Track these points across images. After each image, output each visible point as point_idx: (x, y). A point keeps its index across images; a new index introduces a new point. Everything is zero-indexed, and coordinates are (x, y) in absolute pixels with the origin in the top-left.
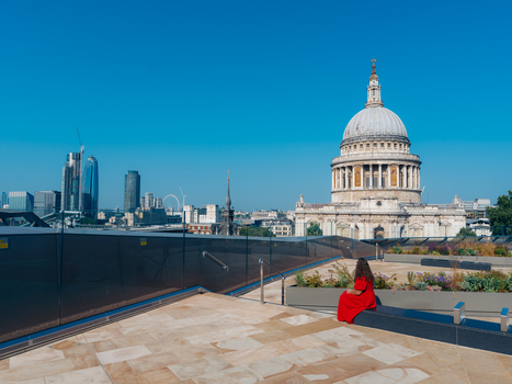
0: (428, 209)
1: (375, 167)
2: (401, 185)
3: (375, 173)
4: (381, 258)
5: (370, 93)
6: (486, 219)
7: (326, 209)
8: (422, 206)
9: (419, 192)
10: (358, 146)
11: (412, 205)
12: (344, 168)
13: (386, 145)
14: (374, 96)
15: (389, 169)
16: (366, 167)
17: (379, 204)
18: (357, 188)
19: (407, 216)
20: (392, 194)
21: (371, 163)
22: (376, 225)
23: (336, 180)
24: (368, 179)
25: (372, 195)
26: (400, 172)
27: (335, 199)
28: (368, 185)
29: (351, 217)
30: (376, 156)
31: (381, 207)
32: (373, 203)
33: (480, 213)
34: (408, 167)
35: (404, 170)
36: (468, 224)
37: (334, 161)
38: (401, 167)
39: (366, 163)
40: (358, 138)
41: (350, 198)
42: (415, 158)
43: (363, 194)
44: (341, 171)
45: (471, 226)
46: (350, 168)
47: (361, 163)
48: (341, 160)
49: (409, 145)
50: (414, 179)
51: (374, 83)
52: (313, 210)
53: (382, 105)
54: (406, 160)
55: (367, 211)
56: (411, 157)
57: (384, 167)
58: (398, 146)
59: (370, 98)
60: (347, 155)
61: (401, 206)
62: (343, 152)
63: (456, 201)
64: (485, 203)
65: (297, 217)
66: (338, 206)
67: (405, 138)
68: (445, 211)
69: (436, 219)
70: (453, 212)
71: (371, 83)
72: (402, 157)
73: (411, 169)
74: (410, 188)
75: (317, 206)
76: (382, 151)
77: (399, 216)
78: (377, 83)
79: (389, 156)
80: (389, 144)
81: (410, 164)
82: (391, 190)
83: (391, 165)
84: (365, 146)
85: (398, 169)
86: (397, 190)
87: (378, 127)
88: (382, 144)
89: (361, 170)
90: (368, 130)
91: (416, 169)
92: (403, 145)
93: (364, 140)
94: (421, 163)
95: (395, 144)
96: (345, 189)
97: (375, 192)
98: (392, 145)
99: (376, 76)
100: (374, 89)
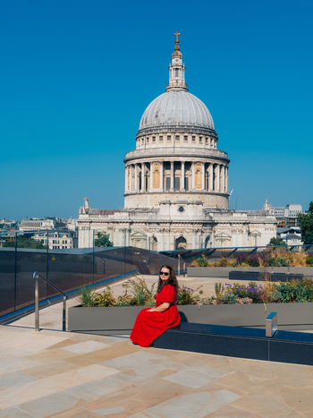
0: (237, 216)
1: (177, 165)
2: (207, 186)
3: (177, 172)
4: (183, 273)
5: (173, 73)
6: (298, 228)
7: (117, 216)
8: (230, 212)
9: (226, 196)
10: (157, 138)
11: (219, 211)
12: (140, 165)
13: (190, 138)
14: (176, 78)
15: (193, 168)
16: (166, 165)
17: (181, 209)
18: (156, 190)
19: (213, 224)
20: (196, 198)
21: (172, 159)
22: (178, 236)
23: (130, 180)
24: (168, 179)
25: (174, 198)
26: (206, 172)
27: (129, 203)
28: (168, 187)
29: (148, 226)
30: (178, 151)
31: (184, 213)
32: (175, 208)
33: (291, 221)
34: (215, 166)
35: (210, 169)
36: (278, 234)
37: (129, 156)
38: (207, 165)
39: (166, 159)
40: (158, 128)
41: (147, 202)
42: (223, 155)
43: (163, 198)
44: (137, 169)
45: (283, 236)
46: (148, 165)
47: (161, 159)
48: (136, 154)
49: (217, 139)
50: (221, 180)
51: (177, 61)
52: (101, 218)
53: (187, 90)
54: (212, 158)
55: (167, 219)
56: (218, 154)
57: (188, 165)
58: (203, 140)
59: (172, 82)
60: (144, 148)
61: (206, 212)
62: (139, 144)
63: (267, 207)
64: (296, 209)
65: (80, 226)
66: (132, 212)
67: (212, 131)
68: (255, 219)
69: (245, 228)
70: (263, 220)
71: (174, 61)
72: (208, 153)
73: (218, 169)
74: (216, 191)
75: (105, 213)
76: (185, 145)
77: (204, 224)
78: (180, 62)
79: (193, 152)
80: (194, 137)
81: (216, 162)
82: (195, 193)
83: (195, 163)
84: (165, 138)
85: (203, 167)
86: (201, 193)
87: (181, 116)
88: (186, 137)
89: (161, 168)
90: (169, 119)
91: (223, 169)
92: (209, 140)
93: (164, 131)
94: (228, 161)
95: (201, 138)
96: (142, 191)
97: (177, 195)
98: (197, 138)
99: (179, 53)
100: (177, 69)
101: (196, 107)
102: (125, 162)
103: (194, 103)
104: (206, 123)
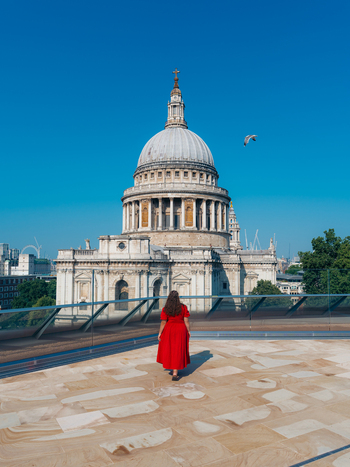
1: (166, 201)
3: (166, 209)
5: (170, 111)
9: (224, 235)
10: (149, 176)
12: (131, 203)
13: (182, 174)
14: (175, 115)
15: (183, 205)
16: (155, 202)
18: (144, 228)
21: (160, 196)
26: (198, 209)
30: (169, 187)
34: (209, 202)
35: (203, 206)
38: (199, 202)
39: (154, 196)
40: (150, 165)
42: (219, 191)
44: (128, 208)
46: (138, 203)
47: (149, 196)
48: (128, 193)
49: (215, 176)
51: (175, 98)
53: (185, 126)
54: (205, 193)
56: (213, 190)
57: (178, 201)
58: (198, 175)
59: (170, 118)
67: (208, 166)
71: (172, 98)
72: (200, 189)
73: (212, 205)
74: (211, 229)
76: (177, 181)
78: (178, 98)
79: (183, 187)
80: (186, 173)
81: (211, 198)
82: (184, 231)
83: (185, 199)
84: (156, 175)
85: (194, 204)
86: (192, 232)
87: (173, 151)
88: (177, 172)
89: (149, 205)
90: (161, 155)
91: (220, 206)
92: (205, 175)
93: (155, 167)
94: (229, 199)
95: (194, 173)
96: (139, 230)
97: (164, 234)
98: (190, 174)
99: (178, 90)
100: (175, 106)
101: (190, 142)
103: (189, 138)
104: (201, 158)
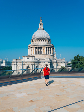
1: (39, 47)
10: (34, 41)
13: (42, 41)
14: (41, 27)
15: (43, 48)
16: (36, 48)
17: (28, 58)
21: (37, 46)
22: (27, 66)
30: (39, 44)
32: (26, 58)
38: (46, 48)
40: (35, 39)
47: (34, 46)
51: (41, 22)
53: (43, 29)
55: (24, 61)
56: (50, 45)
57: (41, 47)
58: (46, 41)
59: (40, 27)
67: (49, 39)
68: (59, 61)
69: (49, 64)
71: (40, 22)
76: (41, 42)
80: (43, 41)
81: (49, 47)
82: (43, 55)
83: (43, 47)
84: (36, 41)
85: (45, 48)
86: (45, 55)
87: (40, 35)
88: (41, 41)
89: (34, 48)
90: (37, 36)
91: (52, 49)
92: (48, 41)
93: (36, 39)
94: (54, 47)
95: (45, 41)
97: (38, 55)
98: (44, 41)
99: (41, 20)
100: (41, 24)
101: (44, 33)
102: (28, 47)
103: (44, 32)
104: (47, 37)
